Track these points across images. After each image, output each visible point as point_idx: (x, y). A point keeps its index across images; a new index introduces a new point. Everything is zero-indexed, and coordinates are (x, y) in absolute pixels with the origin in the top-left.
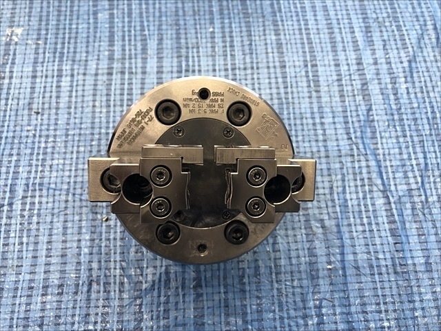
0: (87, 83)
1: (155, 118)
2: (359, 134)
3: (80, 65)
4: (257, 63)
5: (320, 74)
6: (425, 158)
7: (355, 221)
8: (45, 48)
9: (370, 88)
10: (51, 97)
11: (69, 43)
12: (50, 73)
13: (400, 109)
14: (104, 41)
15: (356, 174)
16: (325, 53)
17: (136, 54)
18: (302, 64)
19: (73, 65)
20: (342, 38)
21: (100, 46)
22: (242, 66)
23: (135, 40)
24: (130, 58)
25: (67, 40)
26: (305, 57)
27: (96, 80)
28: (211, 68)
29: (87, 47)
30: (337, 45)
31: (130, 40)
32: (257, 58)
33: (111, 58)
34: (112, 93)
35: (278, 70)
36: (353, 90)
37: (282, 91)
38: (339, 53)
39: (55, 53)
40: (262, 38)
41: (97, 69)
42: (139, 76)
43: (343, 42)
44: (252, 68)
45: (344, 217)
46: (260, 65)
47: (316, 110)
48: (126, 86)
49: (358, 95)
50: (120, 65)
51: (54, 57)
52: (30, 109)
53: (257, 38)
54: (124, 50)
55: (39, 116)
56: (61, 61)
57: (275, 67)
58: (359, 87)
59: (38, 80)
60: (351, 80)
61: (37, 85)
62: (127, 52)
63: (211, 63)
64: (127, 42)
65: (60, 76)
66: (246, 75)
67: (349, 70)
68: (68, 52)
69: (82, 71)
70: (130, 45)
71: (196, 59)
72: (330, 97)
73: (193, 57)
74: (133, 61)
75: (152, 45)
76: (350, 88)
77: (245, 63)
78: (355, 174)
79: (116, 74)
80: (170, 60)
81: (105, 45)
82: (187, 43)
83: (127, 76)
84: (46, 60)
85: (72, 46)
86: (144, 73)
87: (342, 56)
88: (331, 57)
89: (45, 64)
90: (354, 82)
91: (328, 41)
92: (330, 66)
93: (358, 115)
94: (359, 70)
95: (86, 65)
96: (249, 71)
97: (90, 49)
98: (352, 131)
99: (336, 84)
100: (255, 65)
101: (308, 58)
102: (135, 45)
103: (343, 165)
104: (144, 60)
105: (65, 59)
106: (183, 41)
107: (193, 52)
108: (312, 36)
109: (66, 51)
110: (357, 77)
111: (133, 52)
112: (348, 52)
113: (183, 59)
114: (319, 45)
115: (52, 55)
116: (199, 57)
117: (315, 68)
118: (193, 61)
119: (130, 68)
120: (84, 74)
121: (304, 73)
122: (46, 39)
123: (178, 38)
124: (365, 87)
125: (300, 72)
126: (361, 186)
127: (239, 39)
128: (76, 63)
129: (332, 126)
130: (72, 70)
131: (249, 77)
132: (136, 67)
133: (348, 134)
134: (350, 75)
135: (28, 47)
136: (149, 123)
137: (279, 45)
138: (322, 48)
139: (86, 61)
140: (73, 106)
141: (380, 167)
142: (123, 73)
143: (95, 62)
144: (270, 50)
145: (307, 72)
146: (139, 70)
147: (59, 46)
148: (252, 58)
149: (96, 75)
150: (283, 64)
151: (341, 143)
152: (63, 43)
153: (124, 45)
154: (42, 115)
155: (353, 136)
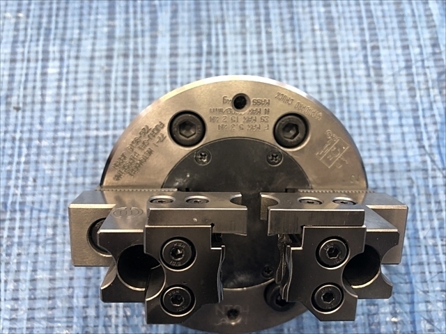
0: (80, 69)
1: (168, 138)
2: (434, 141)
3: (71, 45)
4: (301, 43)
5: (382, 58)
7: (428, 259)
8: (27, 23)
10: (34, 88)
11: (57, 15)
12: (33, 56)
14: (102, 14)
15: (430, 195)
16: (390, 31)
17: (143, 31)
18: (358, 45)
19: (62, 45)
20: (413, 10)
21: (96, 20)
22: (281, 48)
23: (142, 12)
24: (136, 36)
25: (54, 12)
26: (362, 35)
27: (92, 66)
28: (240, 50)
29: (81, 21)
30: (405, 20)
31: (135, 12)
32: (300, 37)
33: (111, 36)
34: (113, 83)
35: (328, 53)
36: (427, 81)
37: (333, 81)
38: (407, 31)
39: (39, 29)
40: (307, 10)
41: (93, 50)
42: (147, 60)
43: (414, 15)
44: (294, 50)
45: (414, 253)
46: (305, 46)
47: (377, 107)
48: (130, 74)
49: (433, 88)
50: (122, 46)
51: (39, 34)
52: (8, 104)
53: (300, 10)
54: (127, 25)
55: (20, 114)
56: (47, 39)
57: (323, 49)
58: (435, 76)
59: (18, 65)
60: (423, 67)
61: (17, 72)
62: (132, 28)
63: (240, 43)
64: (131, 16)
65: (45, 60)
66: (286, 59)
67: (421, 54)
68: (56, 28)
69: (73, 54)
70: (135, 18)
71: (221, 37)
72: (396, 90)
73: (217, 35)
74: (139, 40)
75: (164, 18)
76: (422, 78)
77: (284, 43)
78: (428, 195)
79: (118, 56)
80: (186, 39)
81: (103, 18)
82: (209, 16)
83: (131, 60)
84: (29, 38)
85: (61, 20)
86: (153, 56)
87: (412, 36)
88: (397, 36)
89: (27, 44)
90: (427, 71)
91: (393, 13)
92: (395, 48)
93: (433, 116)
94: (434, 54)
95: (79, 46)
96: (290, 54)
97: (85, 24)
98: (425, 137)
99: (404, 72)
100: (298, 47)
101: (367, 38)
102: (142, 19)
103: (413, 182)
104: (154, 38)
105: (52, 37)
106: (204, 14)
107: (216, 29)
108: (372, 7)
109: (53, 26)
110: (431, 63)
111: (139, 28)
112: (419, 29)
113: (204, 37)
114: (381, 20)
115: (35, 32)
116: (224, 34)
117: (376, 52)
118: (217, 40)
119: (136, 49)
120: (77, 58)
121: (361, 58)
122: (29, 10)
123: (198, 10)
125: (357, 56)
126: (437, 211)
127: (277, 11)
128: (67, 42)
129: (399, 130)
130: (61, 52)
131: (290, 62)
132: (143, 49)
133: (420, 140)
134: (423, 60)
135: (6, 22)
136: (160, 144)
137: (330, 20)
138: (385, 23)
139: (80, 40)
140: (63, 101)
142: (126, 56)
143: (90, 41)
144: (317, 27)
145: (366, 56)
146: (147, 52)
147: (45, 20)
148: (293, 37)
149: (92, 58)
150: (334, 45)
151: (410, 153)
152: (50, 16)
153: (127, 20)
154: (24, 111)
155: (426, 143)
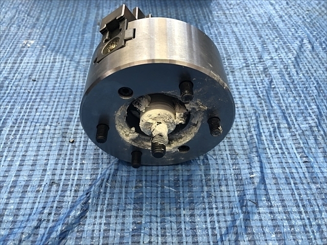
0: (71, 65)
2: (265, 94)
3: (68, 57)
5: (233, 63)
6: (318, 108)
7: (269, 146)
8: (47, 49)
9: (270, 70)
10: (45, 72)
11: (63, 47)
12: (47, 61)
13: (293, 82)
14: (87, 47)
15: (266, 117)
16: (236, 54)
19: (64, 56)
20: (247, 47)
21: (83, 49)
27: (78, 64)
29: (75, 49)
30: (244, 50)
36: (258, 72)
38: (245, 54)
39: (53, 50)
41: (80, 59)
45: (260, 142)
49: (262, 74)
51: (52, 53)
52: (30, 78)
55: (35, 82)
56: (56, 54)
58: (262, 70)
59: (39, 64)
60: (256, 67)
61: (38, 67)
65: (54, 62)
67: (254, 62)
68: (62, 51)
69: (69, 59)
72: (242, 74)
76: (255, 71)
78: (265, 117)
84: (47, 54)
85: (65, 49)
87: (248, 55)
88: (240, 56)
89: (45, 56)
90: (258, 68)
91: (237, 48)
92: (240, 59)
93: (263, 84)
94: (260, 62)
95: (72, 57)
97: (77, 50)
98: (260, 92)
99: (245, 68)
101: (225, 56)
103: (256, 111)
105: (59, 53)
108: (226, 46)
110: (260, 65)
112: (251, 53)
114: (231, 50)
115: (50, 52)
117: (230, 61)
120: (71, 61)
122: (49, 45)
124: (266, 70)
126: (271, 124)
128: (66, 56)
129: (245, 90)
130: (63, 58)
133: (257, 94)
134: (255, 64)
135: (36, 49)
138: (233, 51)
139: (73, 55)
140: (60, 77)
141: (284, 113)
143: (79, 56)
147: (57, 48)
149: (79, 62)
151: (253, 99)
152: (60, 47)
154: (38, 81)
155: (261, 95)
